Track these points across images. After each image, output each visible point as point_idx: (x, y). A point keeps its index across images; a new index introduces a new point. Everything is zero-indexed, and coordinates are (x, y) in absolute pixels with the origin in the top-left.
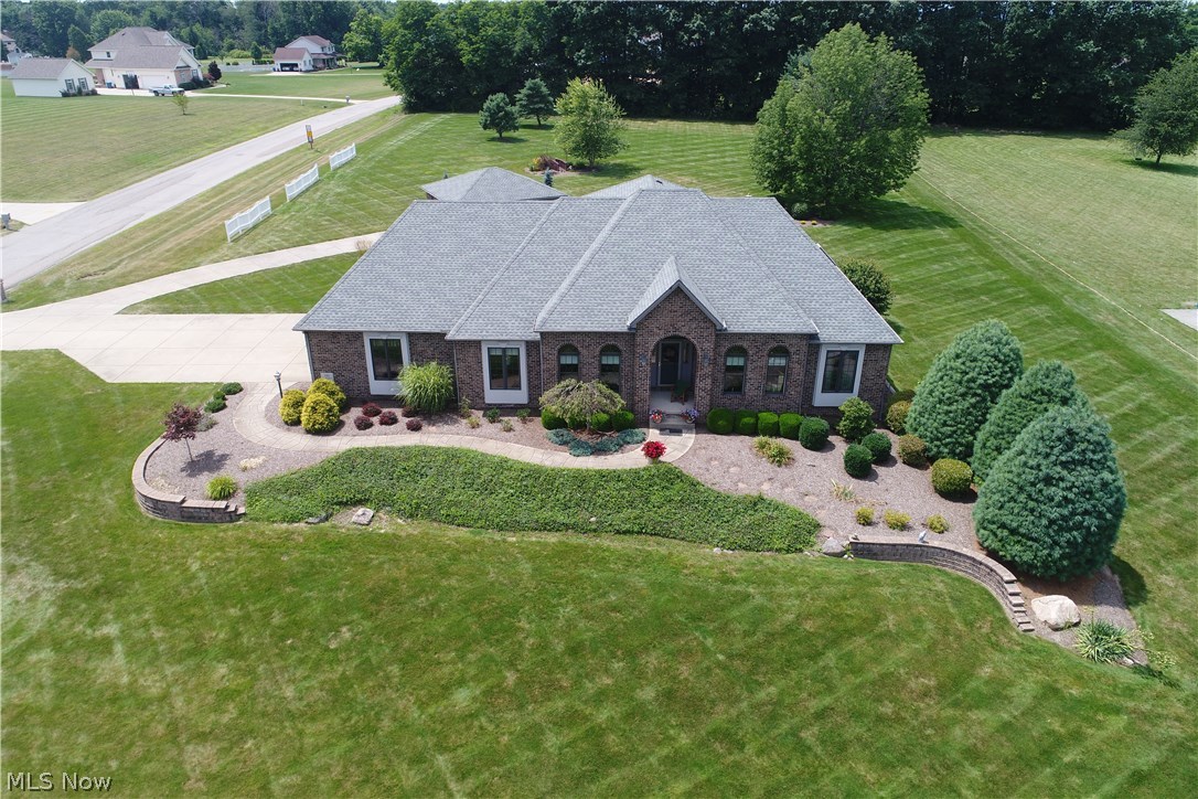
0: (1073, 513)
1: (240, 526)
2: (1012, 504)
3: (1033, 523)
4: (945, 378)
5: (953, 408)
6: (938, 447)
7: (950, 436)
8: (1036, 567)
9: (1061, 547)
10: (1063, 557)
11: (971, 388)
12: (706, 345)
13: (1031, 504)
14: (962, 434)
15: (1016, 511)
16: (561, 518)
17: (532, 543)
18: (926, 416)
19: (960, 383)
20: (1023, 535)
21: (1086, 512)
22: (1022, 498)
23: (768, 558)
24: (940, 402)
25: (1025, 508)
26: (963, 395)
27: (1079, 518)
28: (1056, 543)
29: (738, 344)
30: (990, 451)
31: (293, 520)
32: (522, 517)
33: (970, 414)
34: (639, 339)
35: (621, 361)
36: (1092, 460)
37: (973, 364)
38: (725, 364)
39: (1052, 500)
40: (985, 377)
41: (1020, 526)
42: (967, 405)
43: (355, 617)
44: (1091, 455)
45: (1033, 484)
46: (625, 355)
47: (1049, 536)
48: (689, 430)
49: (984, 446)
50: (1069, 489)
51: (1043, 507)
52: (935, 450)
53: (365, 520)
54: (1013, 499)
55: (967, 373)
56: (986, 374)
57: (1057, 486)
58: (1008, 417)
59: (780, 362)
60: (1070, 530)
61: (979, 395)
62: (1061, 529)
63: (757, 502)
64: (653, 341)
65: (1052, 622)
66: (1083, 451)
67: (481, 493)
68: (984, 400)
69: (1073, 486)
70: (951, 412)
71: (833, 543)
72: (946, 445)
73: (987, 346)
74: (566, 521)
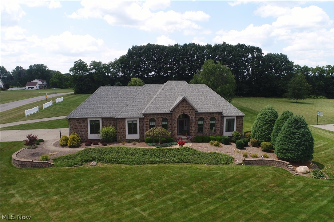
0: (301, 141)
1: (52, 168)
2: (285, 143)
3: (292, 146)
4: (260, 121)
5: (263, 127)
6: (261, 140)
7: (264, 136)
8: (295, 159)
9: (301, 152)
10: (301, 155)
11: (267, 122)
12: (193, 116)
13: (290, 141)
14: (267, 135)
15: (287, 143)
16: (157, 159)
17: (149, 166)
18: (256, 132)
19: (264, 121)
20: (290, 150)
21: (304, 141)
22: (288, 139)
23: (221, 166)
24: (259, 127)
25: (289, 142)
26: (265, 124)
27: (303, 142)
28: (299, 150)
29: (201, 116)
30: (275, 136)
31: (70, 166)
32: (145, 160)
33: (268, 129)
34: (173, 115)
35: (168, 123)
36: (303, 127)
37: (266, 116)
38: (198, 123)
39: (295, 138)
40: (270, 118)
41: (288, 148)
42: (267, 126)
43: (98, 183)
44: (302, 125)
45: (289, 135)
46: (169, 121)
47: (297, 149)
48: (189, 142)
49: (274, 136)
50: (299, 134)
51: (293, 141)
52: (260, 141)
53: (94, 164)
54: (285, 141)
55: (265, 118)
56: (270, 117)
57: (296, 134)
58: (278, 126)
59: (213, 122)
60: (302, 146)
61: (269, 123)
62: (299, 146)
63: (215, 153)
64: (177, 116)
65: (302, 171)
66: (300, 124)
67: (131, 156)
68: (271, 125)
69: (300, 134)
70: (263, 129)
71: (238, 161)
72: (263, 139)
73: (269, 110)
74: (159, 160)
